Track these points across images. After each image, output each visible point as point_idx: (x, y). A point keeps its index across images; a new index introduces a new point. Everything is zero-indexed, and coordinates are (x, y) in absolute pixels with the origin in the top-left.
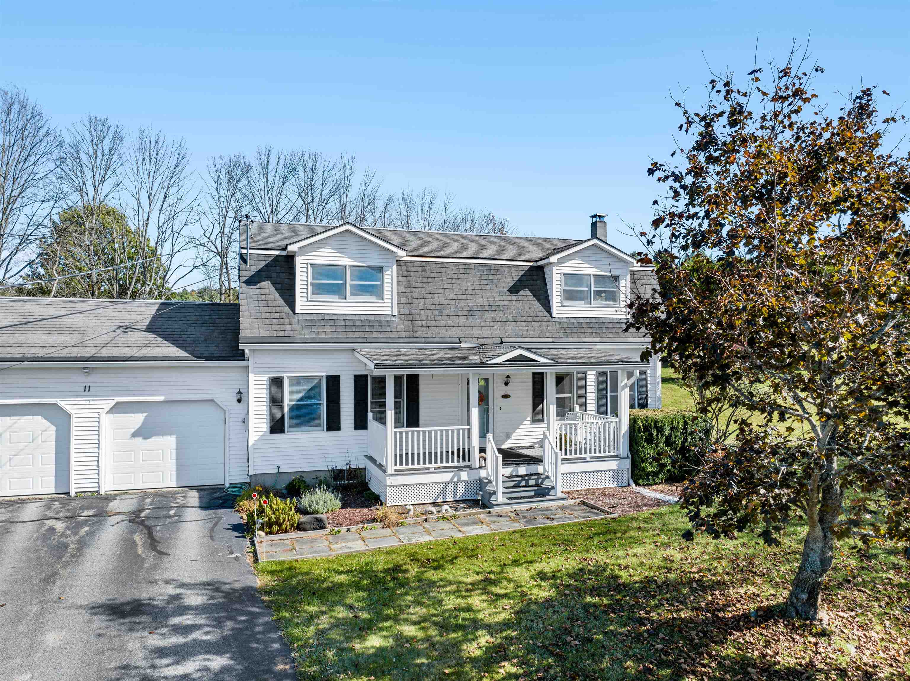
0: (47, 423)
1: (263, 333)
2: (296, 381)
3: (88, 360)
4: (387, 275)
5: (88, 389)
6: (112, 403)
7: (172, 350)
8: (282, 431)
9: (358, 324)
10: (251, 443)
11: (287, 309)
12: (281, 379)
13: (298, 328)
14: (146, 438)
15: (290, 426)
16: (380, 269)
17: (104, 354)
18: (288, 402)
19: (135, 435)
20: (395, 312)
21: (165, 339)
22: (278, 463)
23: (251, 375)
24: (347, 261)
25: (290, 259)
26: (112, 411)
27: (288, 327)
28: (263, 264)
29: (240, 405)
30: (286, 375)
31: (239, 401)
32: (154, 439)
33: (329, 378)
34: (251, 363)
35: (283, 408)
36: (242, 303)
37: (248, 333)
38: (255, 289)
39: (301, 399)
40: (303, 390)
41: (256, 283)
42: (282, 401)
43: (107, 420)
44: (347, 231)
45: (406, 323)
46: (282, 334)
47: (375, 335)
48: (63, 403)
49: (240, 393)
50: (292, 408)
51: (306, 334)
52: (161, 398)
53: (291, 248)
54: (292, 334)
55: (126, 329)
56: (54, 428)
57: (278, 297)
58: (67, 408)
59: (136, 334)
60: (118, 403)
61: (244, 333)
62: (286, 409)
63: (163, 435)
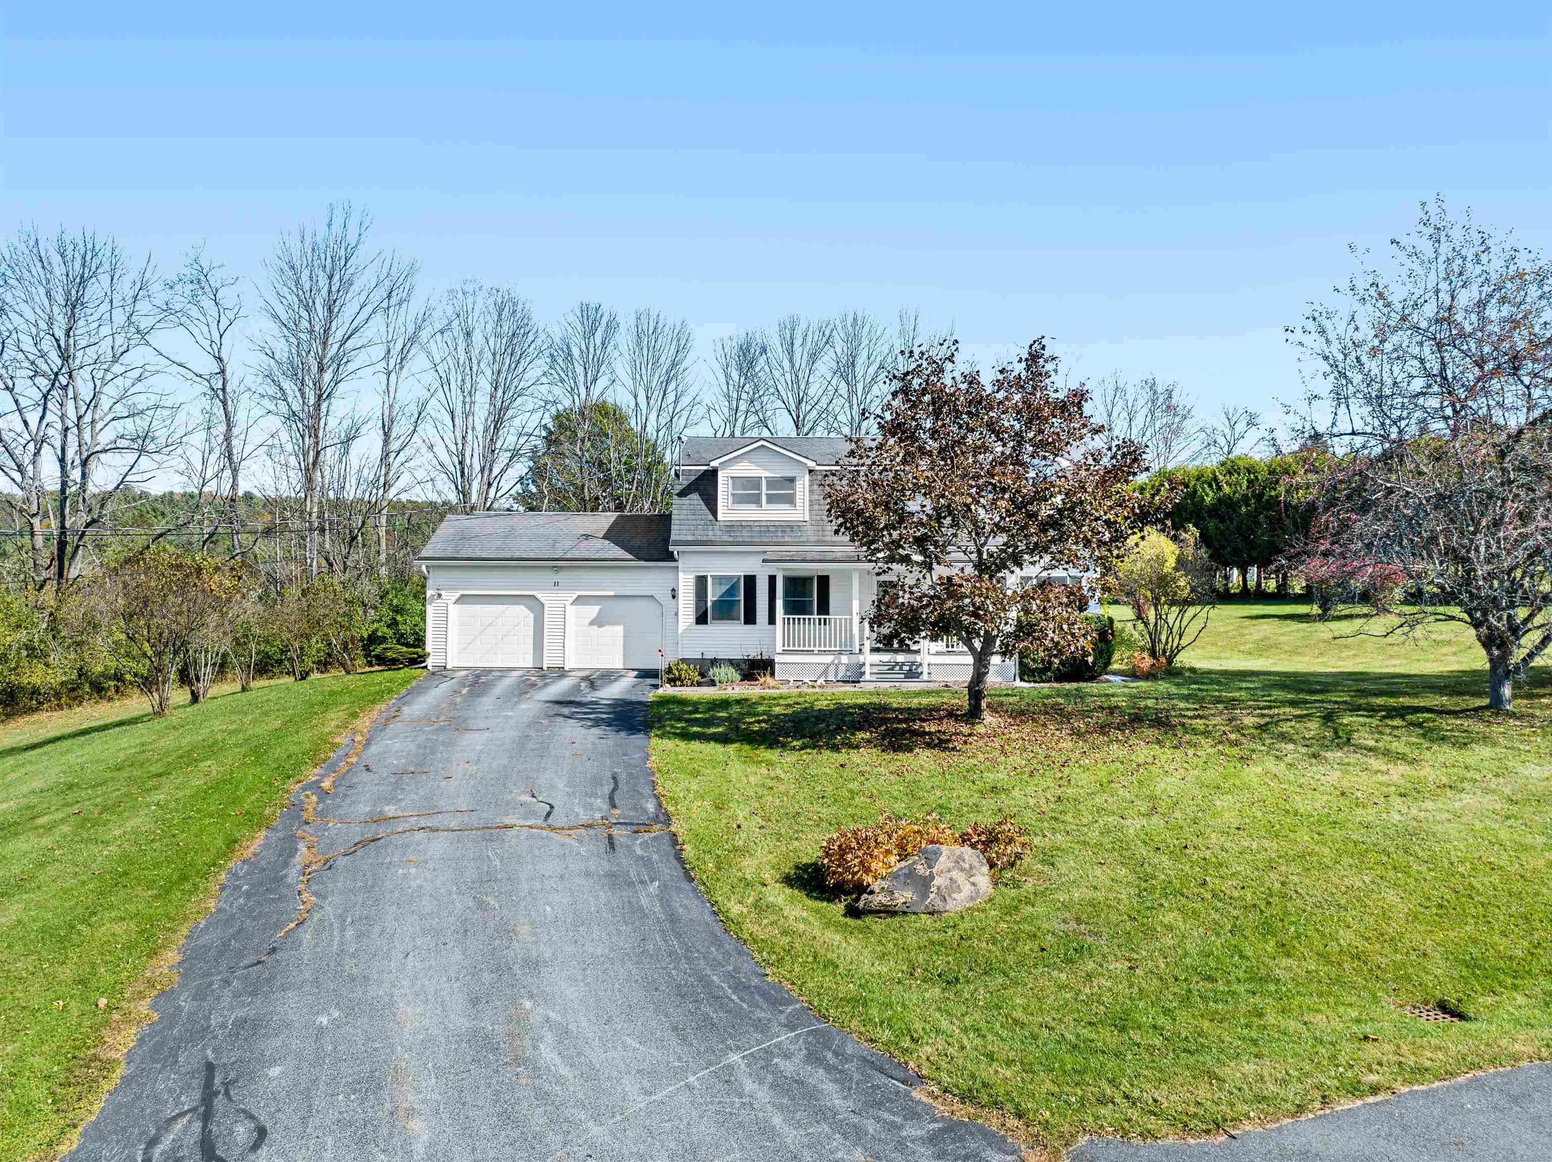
0: (527, 612)
1: (689, 538)
2: (718, 579)
3: (557, 560)
4: (799, 485)
5: (556, 584)
6: (575, 596)
7: (620, 553)
8: (705, 622)
9: (772, 529)
10: (680, 631)
11: (711, 517)
12: (705, 577)
13: (719, 533)
14: (600, 626)
15: (713, 619)
16: (792, 480)
17: (569, 556)
18: (711, 597)
19: (591, 624)
20: (807, 518)
21: (617, 544)
22: (703, 650)
23: (681, 574)
24: (764, 474)
25: (714, 472)
26: (574, 602)
27: (711, 533)
28: (693, 478)
29: (673, 601)
30: (709, 574)
31: (674, 597)
32: (606, 628)
33: (746, 577)
34: (680, 564)
35: (706, 602)
36: (674, 512)
37: (678, 538)
38: (685, 501)
39: (722, 596)
40: (725, 588)
41: (685, 495)
42: (706, 597)
43: (571, 610)
44: (763, 446)
45: (816, 528)
46: (705, 538)
47: (787, 539)
48: (539, 595)
49: (673, 590)
50: (714, 603)
51: (726, 538)
52: (612, 593)
53: (714, 464)
54: (713, 538)
55: (587, 537)
56: (532, 615)
57: (704, 507)
58: (542, 599)
59: (595, 540)
60: (579, 597)
61: (673, 537)
62: (709, 604)
63: (614, 624)
